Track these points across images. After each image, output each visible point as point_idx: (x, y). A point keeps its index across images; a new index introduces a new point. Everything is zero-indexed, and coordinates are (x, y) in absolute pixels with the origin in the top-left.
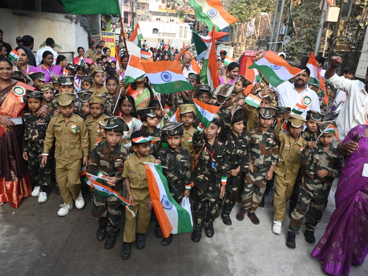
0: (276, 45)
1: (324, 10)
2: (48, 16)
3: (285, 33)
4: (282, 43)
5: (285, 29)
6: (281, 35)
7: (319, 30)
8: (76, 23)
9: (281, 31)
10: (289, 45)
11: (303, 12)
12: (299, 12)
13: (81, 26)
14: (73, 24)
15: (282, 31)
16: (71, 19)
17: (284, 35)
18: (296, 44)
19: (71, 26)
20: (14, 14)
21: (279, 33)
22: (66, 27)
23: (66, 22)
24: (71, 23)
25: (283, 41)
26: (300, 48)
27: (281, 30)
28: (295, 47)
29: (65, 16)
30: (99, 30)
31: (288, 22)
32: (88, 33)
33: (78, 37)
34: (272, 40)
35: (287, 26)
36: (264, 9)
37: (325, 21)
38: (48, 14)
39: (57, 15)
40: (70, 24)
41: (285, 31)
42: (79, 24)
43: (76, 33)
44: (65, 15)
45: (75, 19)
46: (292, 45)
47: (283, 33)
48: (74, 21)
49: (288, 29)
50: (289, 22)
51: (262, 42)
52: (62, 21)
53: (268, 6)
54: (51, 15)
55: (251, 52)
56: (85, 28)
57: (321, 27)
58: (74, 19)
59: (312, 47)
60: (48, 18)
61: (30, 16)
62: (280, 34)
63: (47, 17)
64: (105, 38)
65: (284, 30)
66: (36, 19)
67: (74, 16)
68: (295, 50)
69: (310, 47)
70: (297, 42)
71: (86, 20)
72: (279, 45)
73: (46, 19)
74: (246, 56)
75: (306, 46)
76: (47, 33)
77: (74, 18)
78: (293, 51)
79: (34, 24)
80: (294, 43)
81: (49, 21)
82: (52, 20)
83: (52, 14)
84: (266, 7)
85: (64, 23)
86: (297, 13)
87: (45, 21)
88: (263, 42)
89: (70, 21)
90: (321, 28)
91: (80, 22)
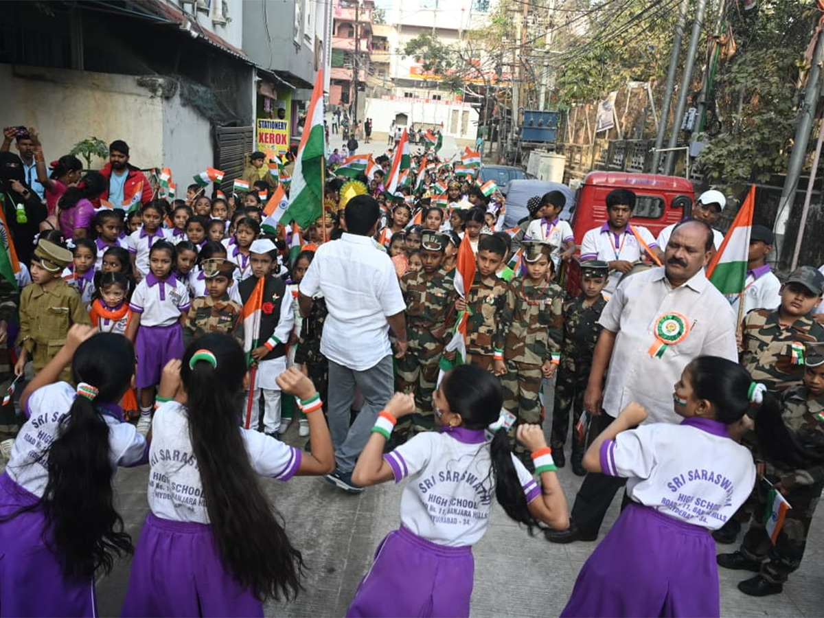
0: (670, 156)
1: (821, 63)
2: (96, 82)
3: (694, 126)
4: (686, 150)
5: (696, 116)
6: (683, 130)
7: (802, 118)
8: (167, 98)
9: (684, 122)
10: (712, 157)
11: (750, 74)
12: (738, 72)
13: (184, 105)
14: (158, 100)
15: (687, 121)
16: (153, 89)
17: (693, 131)
18: (730, 154)
19: (151, 107)
20: (16, 75)
21: (680, 126)
22: (140, 108)
23: (139, 95)
24: (152, 97)
25: (688, 146)
26: (742, 165)
27: (685, 118)
28: (726, 163)
29: (138, 81)
30: (251, 118)
31: (703, 98)
32: (211, 123)
33: (172, 132)
34: (659, 142)
35: (701, 108)
36: (638, 71)
37: (820, 93)
38: (96, 75)
39: (118, 78)
40: (150, 100)
41: (695, 121)
42: (177, 100)
43: (166, 121)
44: (137, 77)
45: (163, 88)
46: (719, 156)
47: (690, 126)
48: (160, 92)
49: (704, 116)
50: (706, 99)
51: (633, 146)
52: (131, 94)
53: (647, 65)
54: (104, 78)
55: (608, 176)
56: (200, 111)
57: (808, 111)
58: (160, 89)
59: (773, 165)
60: (96, 87)
61: (54, 81)
62: (683, 128)
63: (94, 84)
64: (266, 134)
65: (692, 118)
66: (67, 88)
67: (161, 81)
68: (729, 169)
69: (770, 164)
70: (732, 148)
71: (205, 92)
72: (678, 155)
73: (92, 89)
74: (596, 186)
75: (757, 160)
76: (95, 122)
77: (160, 85)
78: (721, 173)
79: (64, 99)
80: (725, 152)
81: (98, 94)
82: (107, 90)
83: (107, 75)
84: (642, 67)
85: (136, 97)
86: (733, 75)
87: (90, 92)
88: (636, 145)
89: (150, 94)
90: (808, 115)
91: (181, 95)
